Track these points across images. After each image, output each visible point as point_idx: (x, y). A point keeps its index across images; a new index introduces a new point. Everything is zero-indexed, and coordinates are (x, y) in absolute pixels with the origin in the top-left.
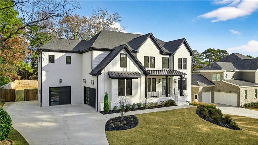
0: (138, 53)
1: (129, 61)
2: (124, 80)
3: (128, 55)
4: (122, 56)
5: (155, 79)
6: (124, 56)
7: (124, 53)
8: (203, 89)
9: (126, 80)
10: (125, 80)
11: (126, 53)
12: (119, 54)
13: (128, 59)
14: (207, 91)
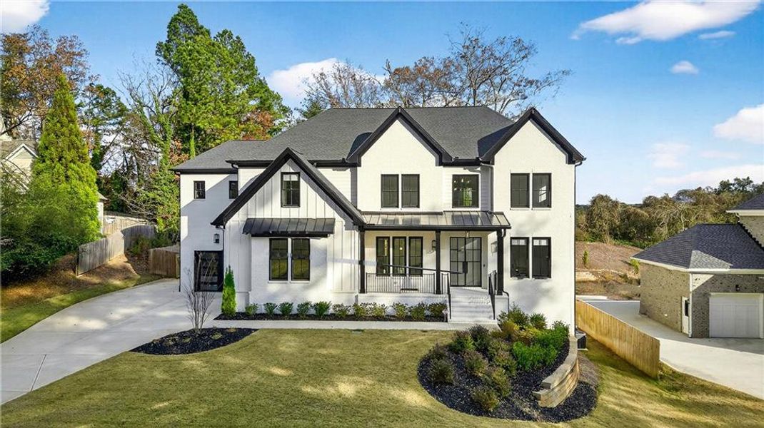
0: (360, 166)
1: (306, 191)
2: (287, 240)
3: (302, 173)
4: (286, 178)
5: (422, 238)
6: (294, 178)
7: (292, 171)
8: (712, 279)
9: (292, 240)
10: (290, 240)
11: (298, 169)
12: (278, 174)
13: (303, 184)
14: (737, 291)
